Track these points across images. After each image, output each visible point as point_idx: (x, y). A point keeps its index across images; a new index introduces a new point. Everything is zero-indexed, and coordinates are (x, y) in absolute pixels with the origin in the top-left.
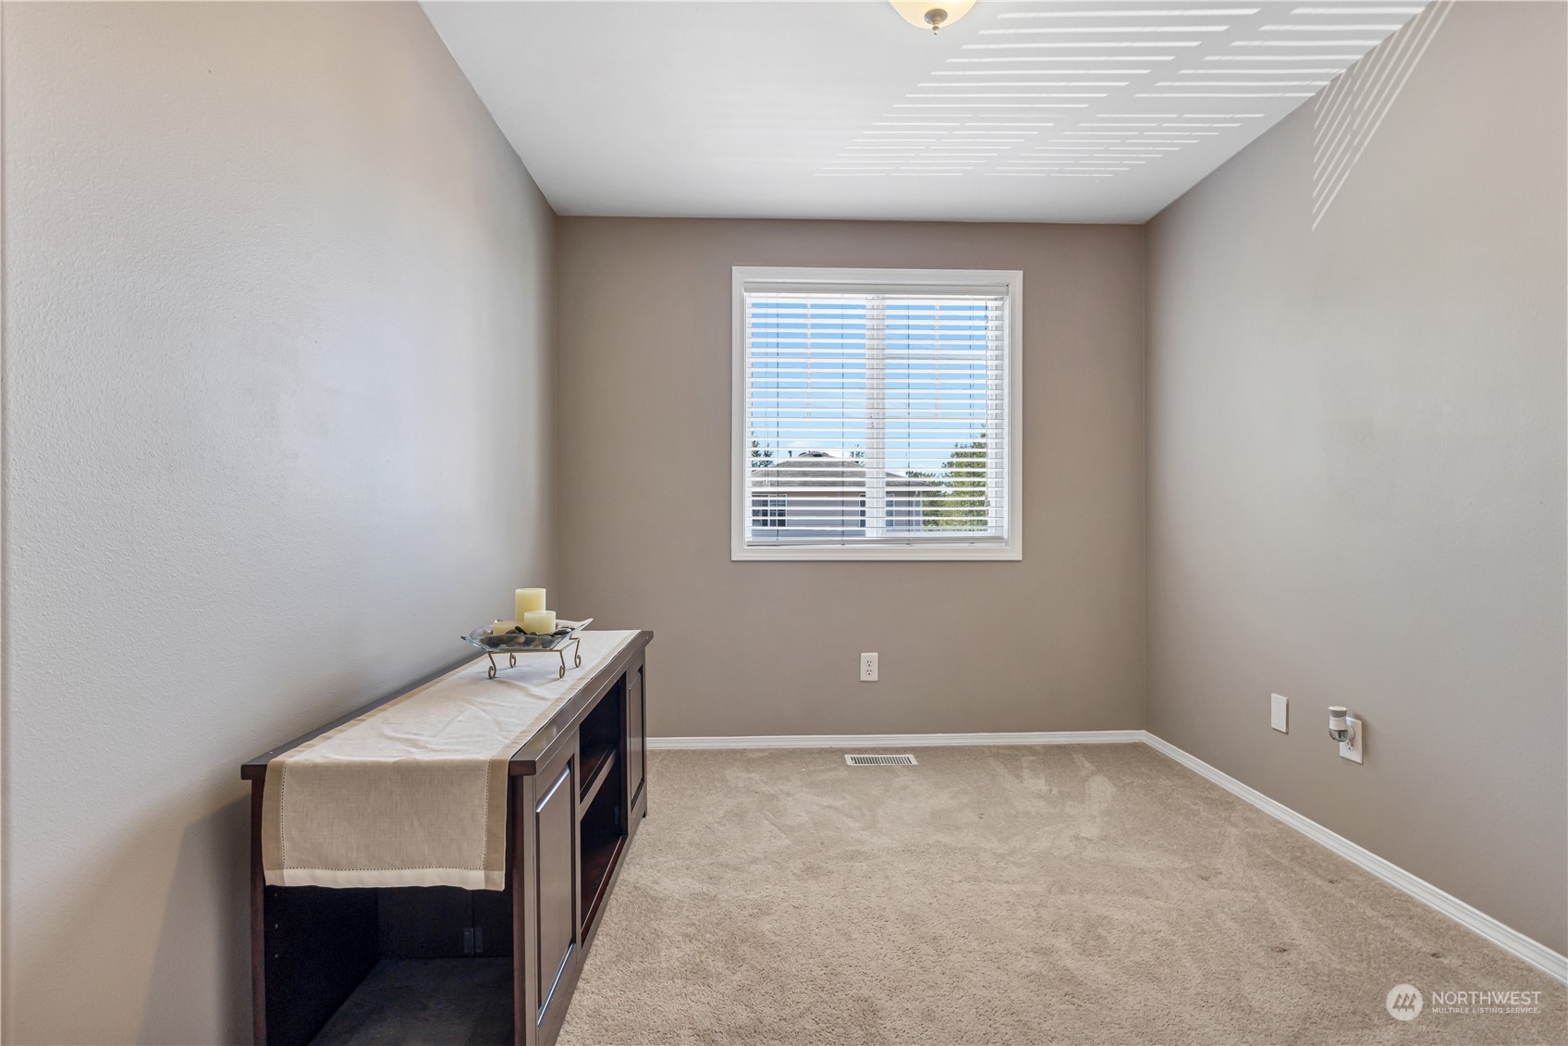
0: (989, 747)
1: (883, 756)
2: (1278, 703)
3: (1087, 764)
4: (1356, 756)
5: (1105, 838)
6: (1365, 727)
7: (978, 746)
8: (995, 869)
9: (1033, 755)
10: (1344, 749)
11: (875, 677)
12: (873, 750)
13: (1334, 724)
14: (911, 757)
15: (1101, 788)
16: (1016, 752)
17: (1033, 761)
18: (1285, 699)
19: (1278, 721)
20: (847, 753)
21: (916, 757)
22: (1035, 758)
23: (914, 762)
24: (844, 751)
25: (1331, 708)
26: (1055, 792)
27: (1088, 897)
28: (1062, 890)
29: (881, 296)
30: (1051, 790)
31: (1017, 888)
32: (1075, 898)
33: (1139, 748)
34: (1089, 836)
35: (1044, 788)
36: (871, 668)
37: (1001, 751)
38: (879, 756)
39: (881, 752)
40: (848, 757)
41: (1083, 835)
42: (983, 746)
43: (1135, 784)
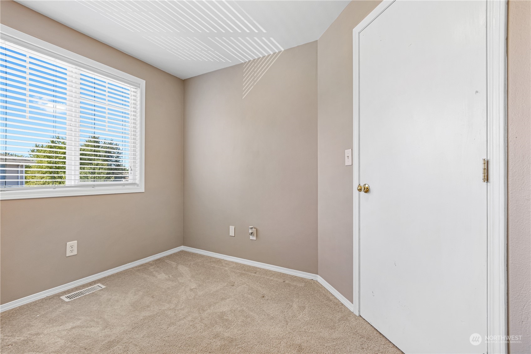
0: (133, 268)
1: (84, 290)
2: (232, 228)
3: (173, 263)
4: (254, 238)
5: (200, 286)
6: (257, 230)
7: (128, 269)
8: (175, 315)
9: (152, 266)
10: (251, 237)
11: (75, 252)
12: (77, 289)
13: (250, 231)
14: (99, 284)
15: (182, 269)
16: (145, 267)
17: (154, 268)
18: (234, 227)
19: (232, 233)
20: (61, 296)
21: (103, 284)
22: (153, 267)
23: (103, 287)
24: (58, 295)
25: (250, 227)
26: (171, 276)
27: (212, 308)
28: (204, 311)
29: (78, 68)
30: (169, 276)
31: (190, 318)
32: (209, 311)
33: (182, 252)
34: (194, 287)
35: (166, 276)
36: (73, 249)
37: (139, 268)
38: (82, 290)
39: (81, 288)
40: (63, 298)
41: (192, 288)
42: (130, 269)
43: (192, 264)
